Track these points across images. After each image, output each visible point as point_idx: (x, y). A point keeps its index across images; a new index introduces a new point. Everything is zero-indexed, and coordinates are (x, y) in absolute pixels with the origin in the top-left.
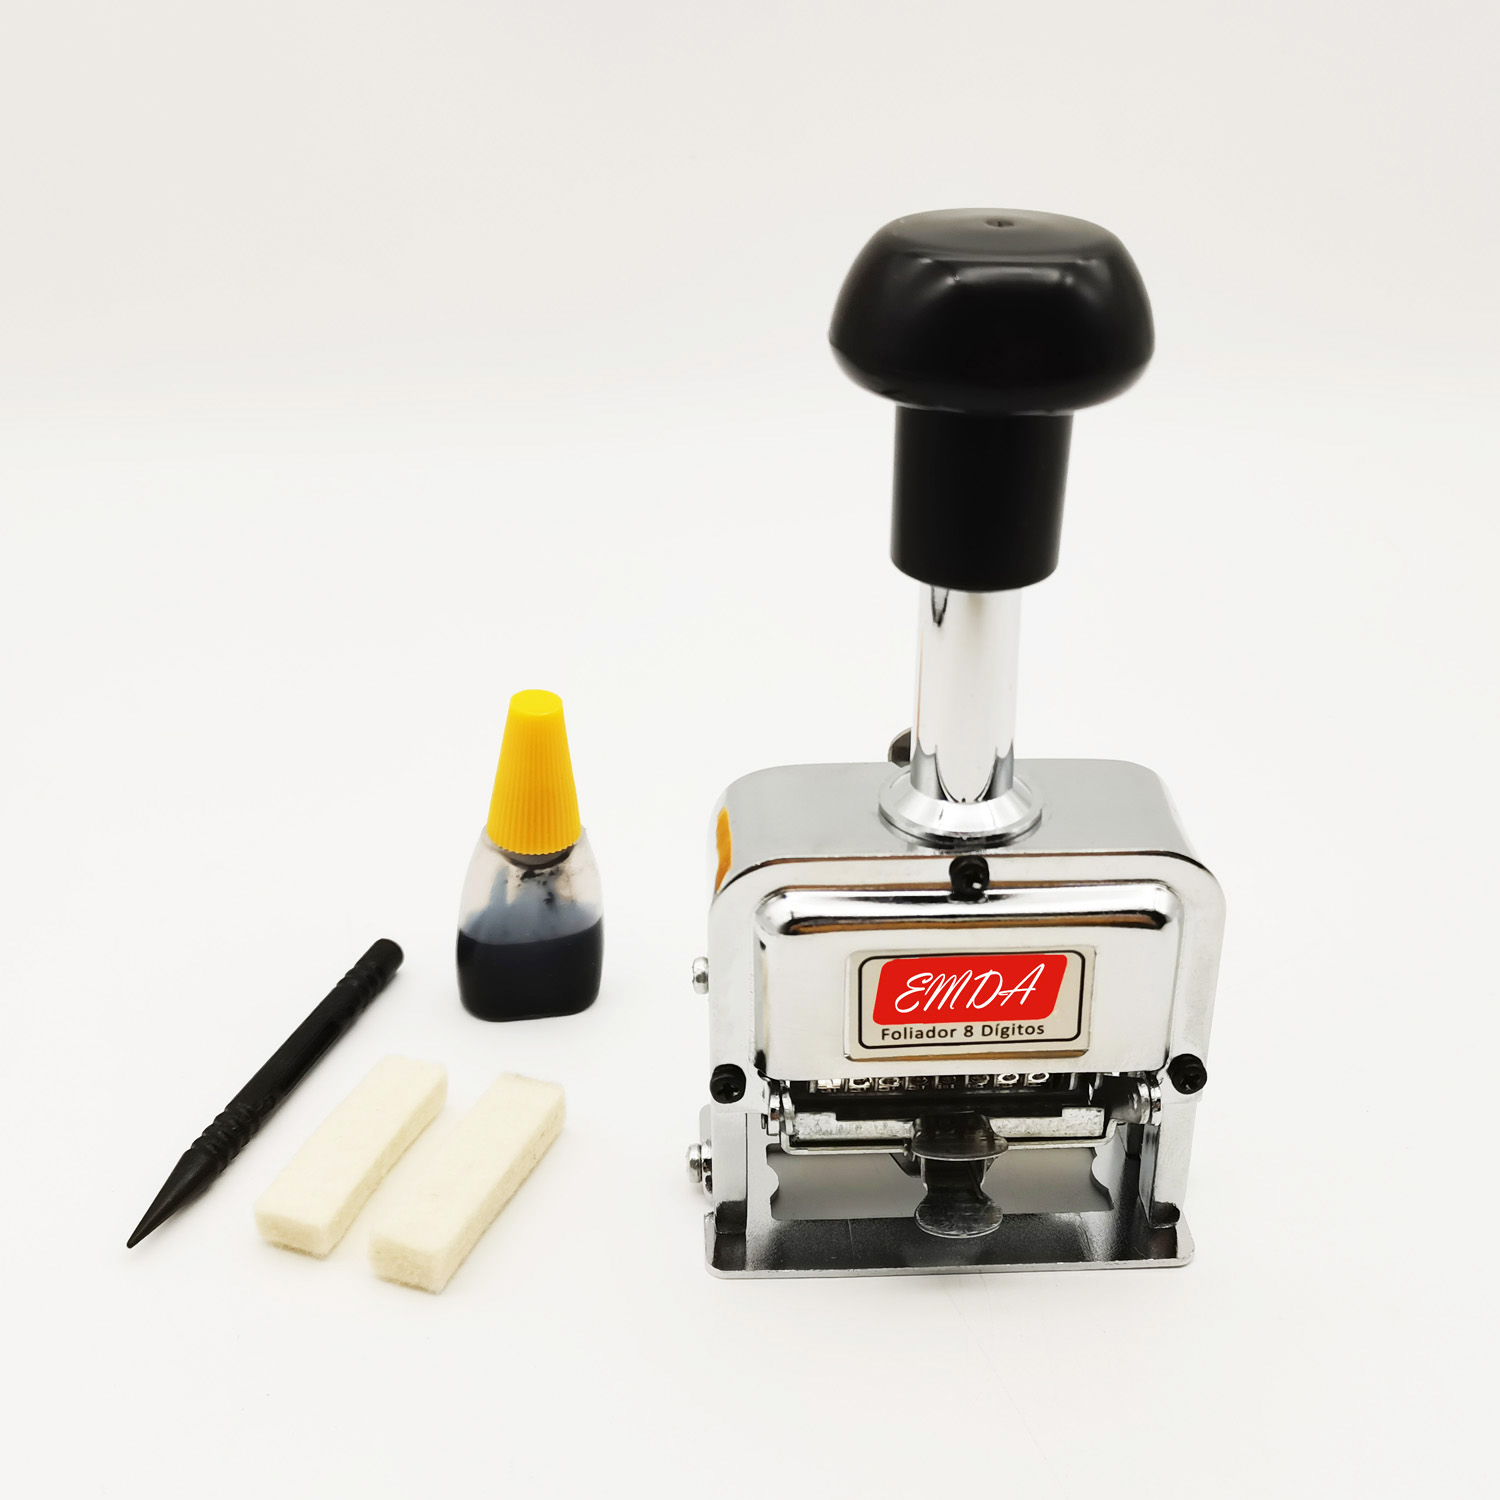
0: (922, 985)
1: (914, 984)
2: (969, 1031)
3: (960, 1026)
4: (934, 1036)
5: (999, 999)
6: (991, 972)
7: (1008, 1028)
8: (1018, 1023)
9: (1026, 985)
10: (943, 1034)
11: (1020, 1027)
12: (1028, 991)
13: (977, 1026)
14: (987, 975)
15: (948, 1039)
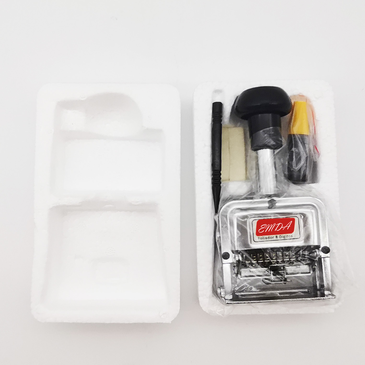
0: (265, 227)
1: (262, 227)
2: (277, 237)
3: (275, 236)
4: (269, 239)
5: (282, 229)
6: (280, 223)
7: (285, 236)
8: (287, 234)
9: (288, 225)
10: (271, 238)
11: (287, 236)
12: (289, 227)
13: (278, 236)
14: (279, 224)
15: (272, 239)
